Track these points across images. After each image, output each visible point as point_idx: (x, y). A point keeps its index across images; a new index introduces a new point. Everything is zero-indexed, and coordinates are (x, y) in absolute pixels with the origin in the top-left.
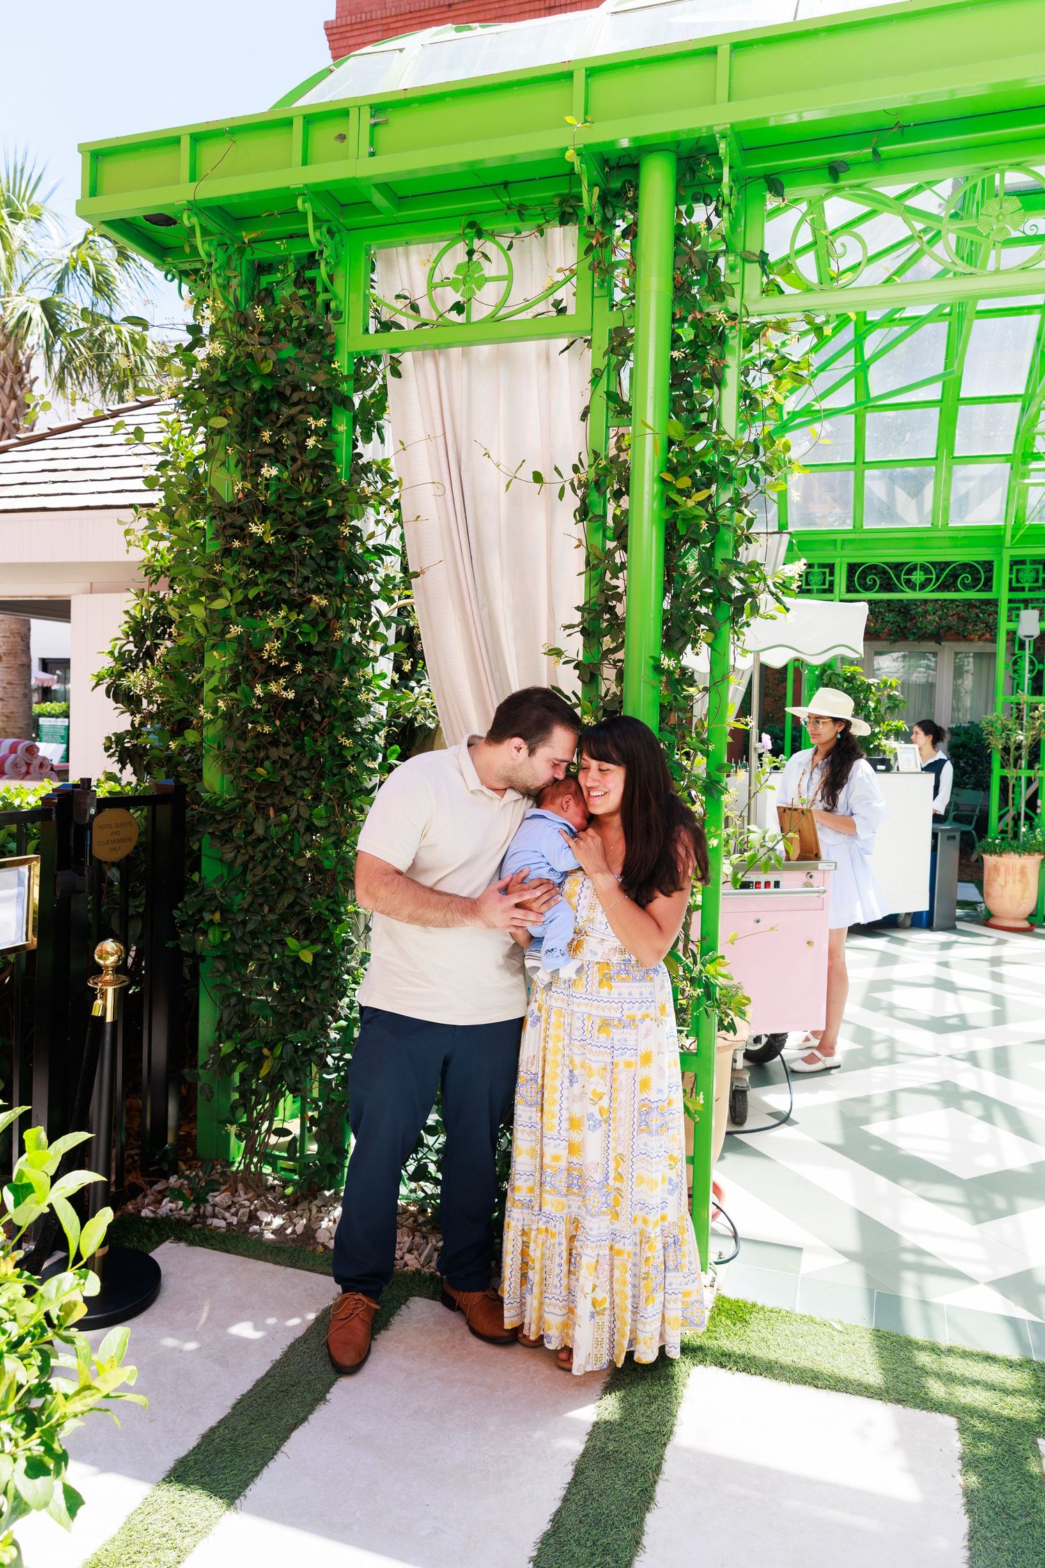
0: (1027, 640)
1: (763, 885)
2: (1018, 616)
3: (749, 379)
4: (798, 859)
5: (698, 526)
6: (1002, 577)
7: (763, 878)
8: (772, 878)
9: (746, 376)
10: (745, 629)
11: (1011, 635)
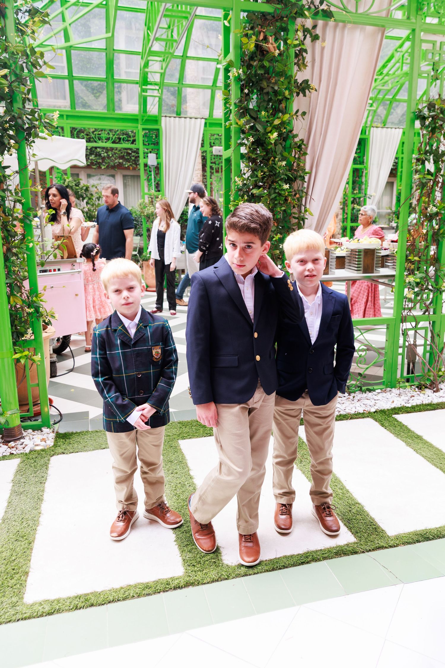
0: (152, 167)
1: (52, 270)
2: (147, 156)
3: (19, 17)
4: (68, 258)
5: (4, 90)
6: (140, 139)
7: (52, 268)
8: (57, 268)
9: (17, 15)
10: (33, 144)
11: (146, 165)
